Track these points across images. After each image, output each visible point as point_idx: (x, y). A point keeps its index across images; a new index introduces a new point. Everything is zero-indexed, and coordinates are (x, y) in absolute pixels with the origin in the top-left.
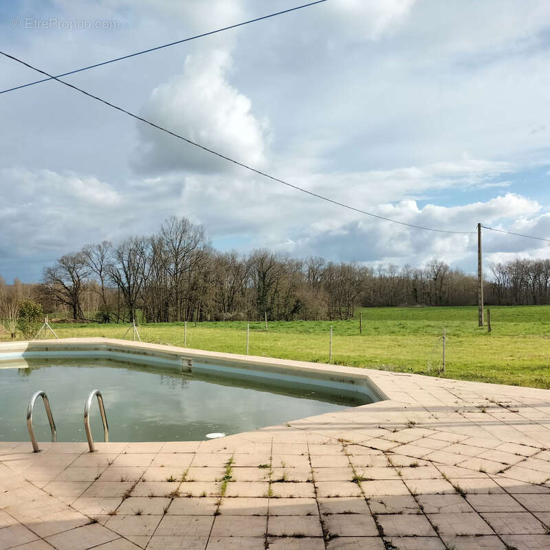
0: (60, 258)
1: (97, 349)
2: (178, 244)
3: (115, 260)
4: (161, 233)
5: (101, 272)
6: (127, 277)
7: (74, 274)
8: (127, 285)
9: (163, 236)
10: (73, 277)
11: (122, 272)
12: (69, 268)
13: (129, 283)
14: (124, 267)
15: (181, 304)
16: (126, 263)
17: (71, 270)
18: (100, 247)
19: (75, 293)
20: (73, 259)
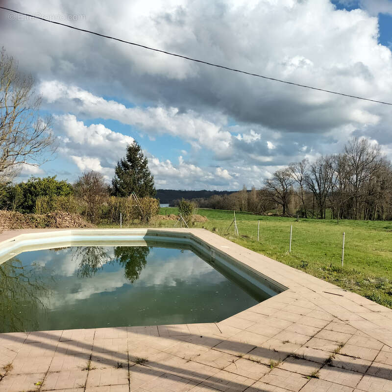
0: (275, 172)
1: (185, 237)
2: (358, 159)
3: (310, 172)
4: (345, 151)
5: (301, 181)
6: (318, 185)
7: (284, 183)
8: (318, 191)
9: (346, 153)
10: (282, 185)
11: (314, 181)
12: (281, 179)
13: (320, 189)
14: (316, 178)
15: (359, 205)
16: (317, 175)
17: (282, 181)
18: (300, 164)
19: (284, 197)
20: (283, 173)
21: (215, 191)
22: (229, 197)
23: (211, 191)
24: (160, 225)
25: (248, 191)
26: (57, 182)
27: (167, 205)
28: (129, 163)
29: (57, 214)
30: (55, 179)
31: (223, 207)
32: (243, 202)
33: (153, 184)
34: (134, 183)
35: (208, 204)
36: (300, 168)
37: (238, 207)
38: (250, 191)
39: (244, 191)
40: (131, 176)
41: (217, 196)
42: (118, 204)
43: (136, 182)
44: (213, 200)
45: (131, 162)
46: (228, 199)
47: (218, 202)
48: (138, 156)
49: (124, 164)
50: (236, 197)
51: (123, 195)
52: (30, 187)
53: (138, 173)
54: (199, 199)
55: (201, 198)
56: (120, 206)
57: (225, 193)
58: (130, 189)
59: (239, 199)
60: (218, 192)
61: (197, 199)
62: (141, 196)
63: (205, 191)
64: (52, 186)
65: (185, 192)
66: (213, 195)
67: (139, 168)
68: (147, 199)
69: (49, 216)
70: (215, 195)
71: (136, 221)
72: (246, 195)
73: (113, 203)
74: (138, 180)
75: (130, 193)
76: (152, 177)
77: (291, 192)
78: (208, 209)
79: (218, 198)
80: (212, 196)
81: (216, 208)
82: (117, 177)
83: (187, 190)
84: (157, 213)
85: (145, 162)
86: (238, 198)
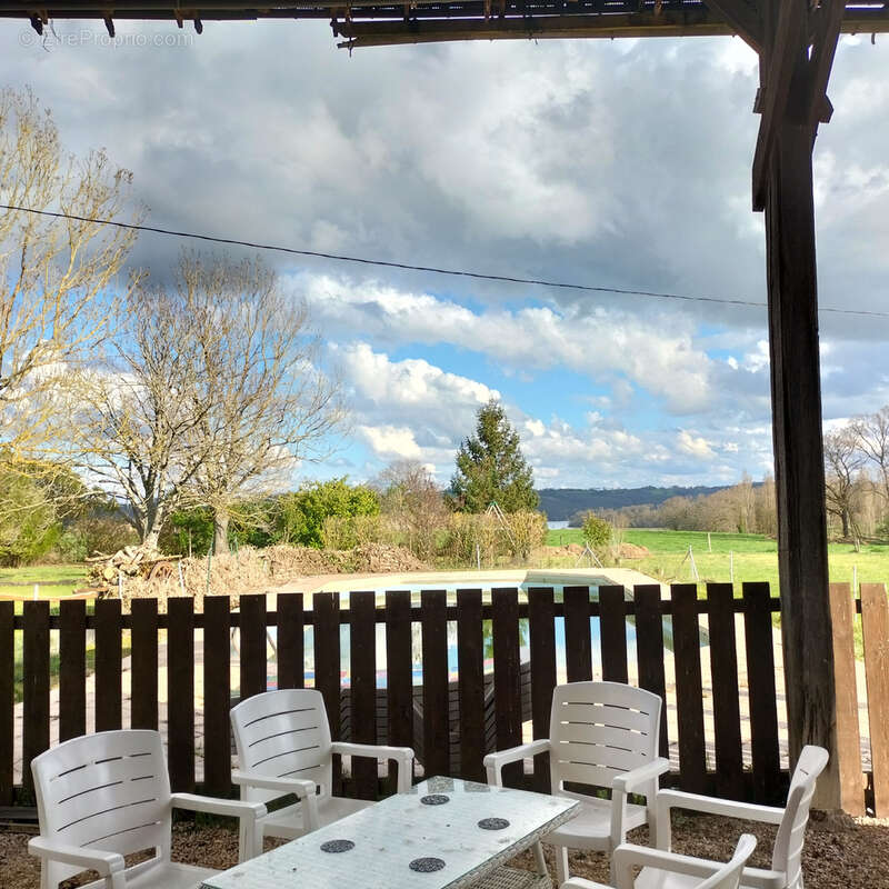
5: (882, 458)
7: (840, 464)
18: (878, 416)
19: (844, 496)
20: (836, 440)
21: (675, 487)
22: (709, 502)
23: (667, 487)
24: (549, 565)
25: (755, 485)
26: (350, 488)
27: (565, 524)
28: (483, 445)
29: (370, 549)
30: (347, 483)
31: (696, 525)
32: (744, 511)
33: (532, 484)
34: (495, 483)
35: (660, 519)
36: (877, 427)
37: (732, 522)
38: (760, 484)
39: (744, 485)
40: (487, 469)
41: (680, 498)
42: (468, 527)
43: (498, 481)
44: (671, 509)
45: (487, 442)
46: (706, 505)
47: (685, 514)
48: (500, 429)
49: (473, 447)
50: (726, 501)
51: (474, 509)
52: (304, 501)
53: (502, 463)
54: (637, 508)
55: (644, 506)
56: (471, 530)
57: (699, 492)
58: (487, 496)
59: (733, 506)
60: (684, 489)
61: (633, 507)
62: (510, 510)
63: (651, 488)
64: (343, 497)
65: (605, 493)
66: (670, 497)
67: (503, 453)
68: (521, 515)
69: (358, 554)
70: (675, 498)
71: (501, 559)
72: (751, 496)
73: (458, 526)
74: (502, 477)
75: (487, 504)
76: (530, 470)
77: (860, 486)
78: (661, 530)
79: (682, 503)
80: (669, 500)
81: (679, 528)
82: (460, 472)
83: (609, 488)
84: (543, 541)
85: (514, 441)
86: (732, 503)
